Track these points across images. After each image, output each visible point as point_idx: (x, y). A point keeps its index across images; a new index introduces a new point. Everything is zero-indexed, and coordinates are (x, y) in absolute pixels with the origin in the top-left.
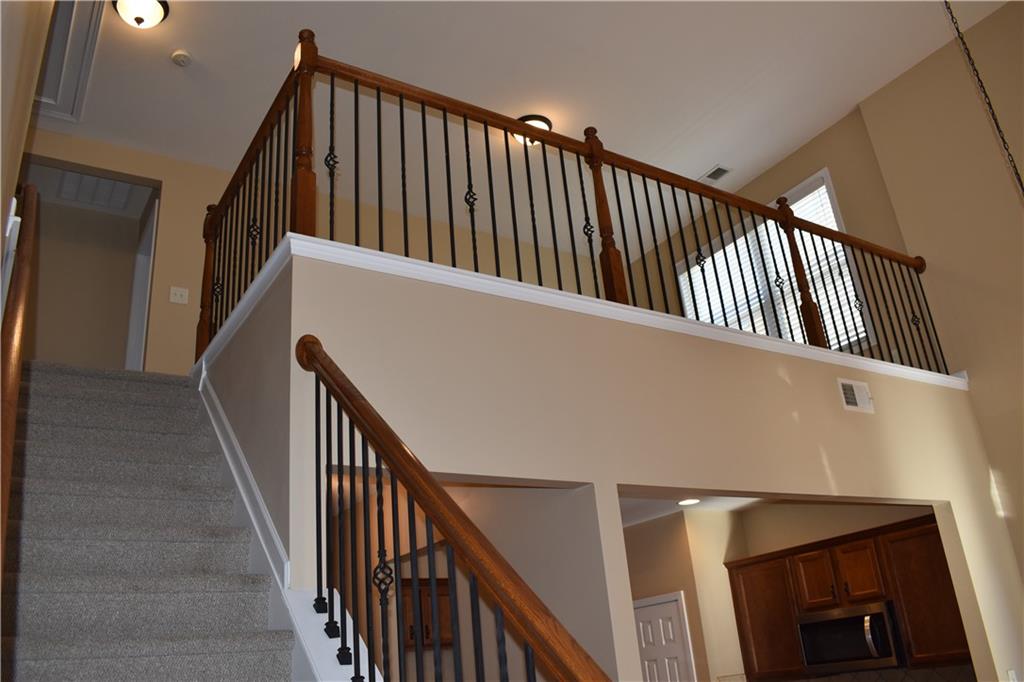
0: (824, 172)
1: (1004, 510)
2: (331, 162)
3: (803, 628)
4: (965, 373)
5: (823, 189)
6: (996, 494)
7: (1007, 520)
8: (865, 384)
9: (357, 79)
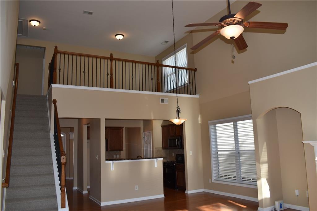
0: (186, 44)
1: (201, 122)
2: (60, 70)
3: (169, 140)
4: (199, 94)
5: (185, 48)
6: (200, 119)
7: (201, 124)
8: (168, 98)
9: (64, 53)
